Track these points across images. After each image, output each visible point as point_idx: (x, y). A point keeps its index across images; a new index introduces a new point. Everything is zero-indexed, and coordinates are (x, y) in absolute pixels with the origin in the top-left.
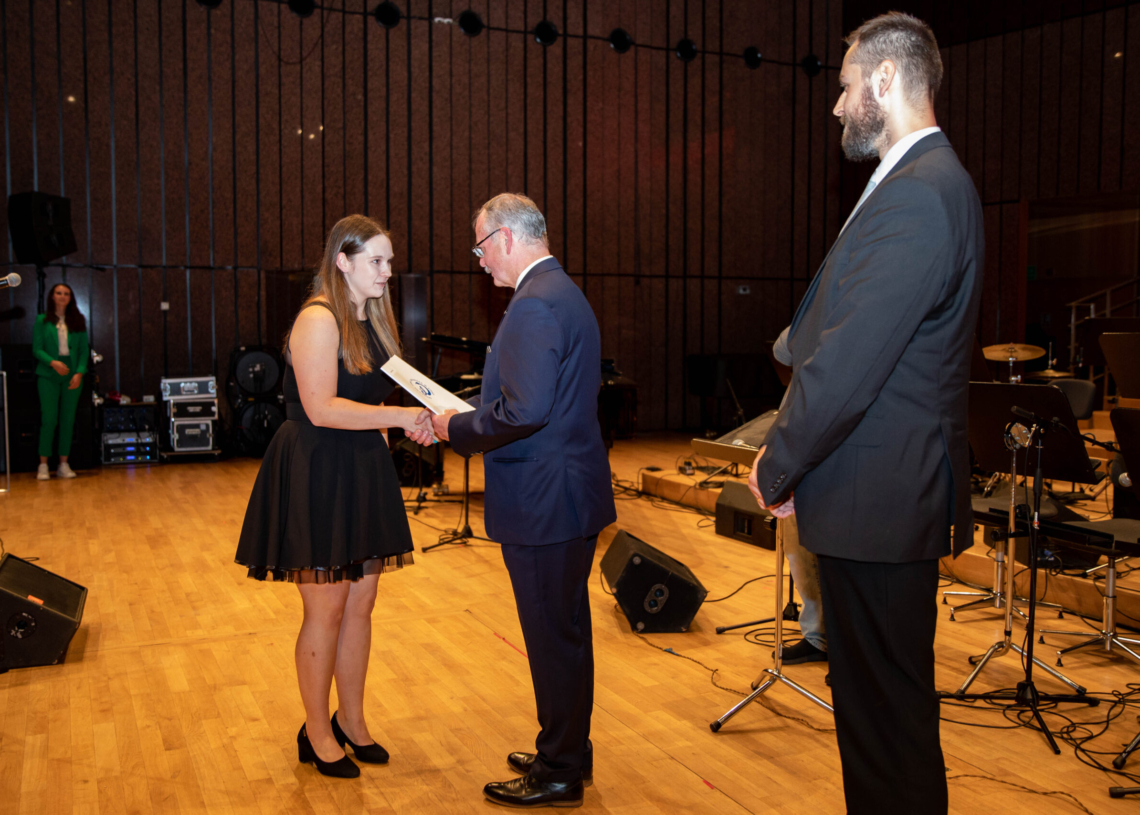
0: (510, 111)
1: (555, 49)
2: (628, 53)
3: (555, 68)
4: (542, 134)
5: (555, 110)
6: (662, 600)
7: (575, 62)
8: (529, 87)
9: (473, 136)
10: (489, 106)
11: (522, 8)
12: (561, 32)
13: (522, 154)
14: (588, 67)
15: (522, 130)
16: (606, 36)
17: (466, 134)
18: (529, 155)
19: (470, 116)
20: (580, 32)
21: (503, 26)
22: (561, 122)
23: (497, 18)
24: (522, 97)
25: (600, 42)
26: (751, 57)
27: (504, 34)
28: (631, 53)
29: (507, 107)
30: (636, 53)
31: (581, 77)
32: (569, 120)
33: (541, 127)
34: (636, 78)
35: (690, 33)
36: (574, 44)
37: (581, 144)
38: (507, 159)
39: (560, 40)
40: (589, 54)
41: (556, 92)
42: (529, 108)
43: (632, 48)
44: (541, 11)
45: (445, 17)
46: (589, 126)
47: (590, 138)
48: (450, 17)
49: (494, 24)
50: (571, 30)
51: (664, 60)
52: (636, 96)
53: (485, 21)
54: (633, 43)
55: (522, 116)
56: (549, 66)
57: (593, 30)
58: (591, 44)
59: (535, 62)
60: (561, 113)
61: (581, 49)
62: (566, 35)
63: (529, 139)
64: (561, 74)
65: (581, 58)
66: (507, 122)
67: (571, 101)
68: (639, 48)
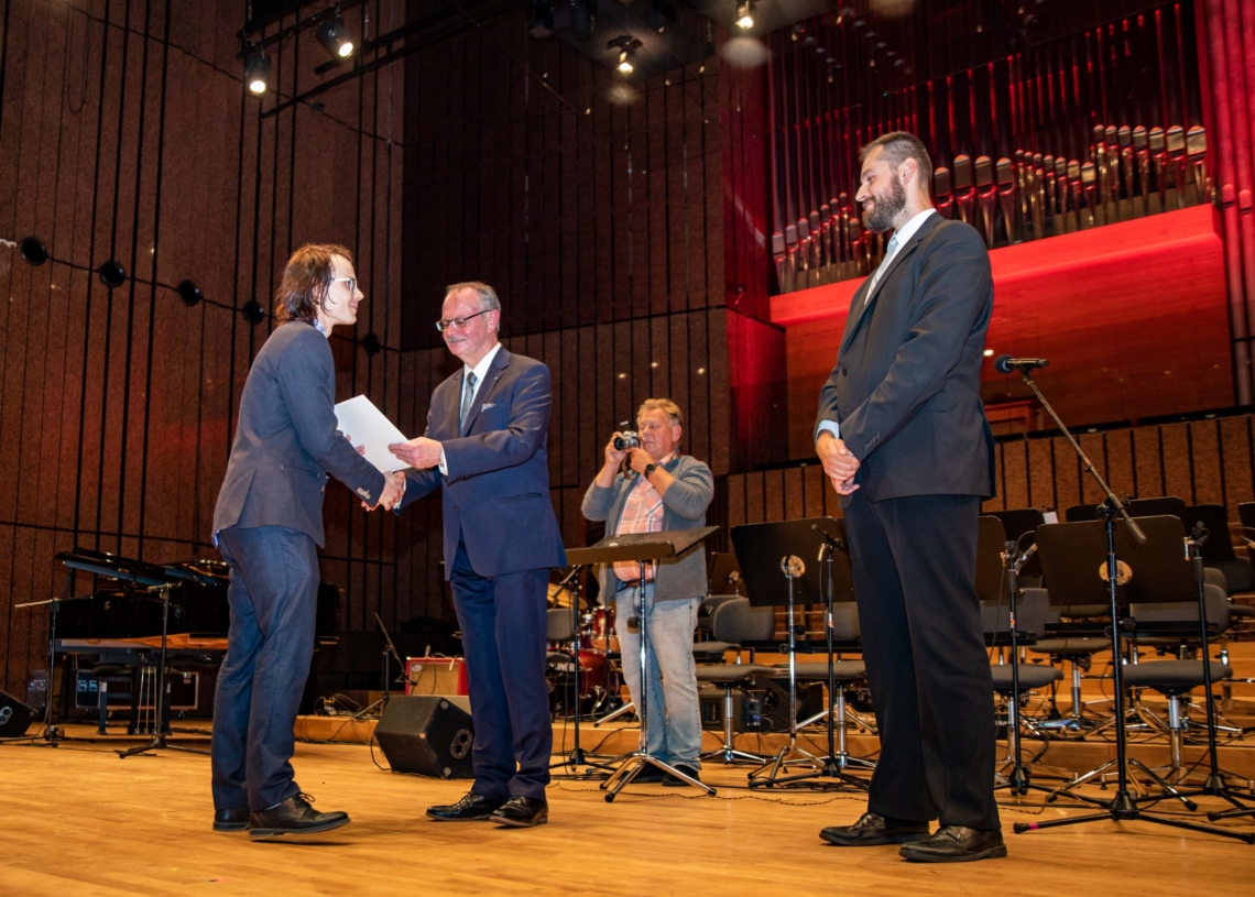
0: (68, 350)
1: (121, 292)
2: (195, 307)
3: (120, 312)
4: (102, 379)
5: (118, 355)
6: (466, 745)
7: (142, 309)
8: (91, 327)
9: (28, 372)
10: (47, 342)
11: (89, 245)
12: (129, 274)
13: (79, 398)
14: (156, 316)
15: (81, 373)
16: (175, 286)
17: (21, 368)
18: (87, 401)
19: (26, 351)
20: (149, 278)
21: (68, 260)
22: (124, 369)
23: (62, 250)
24: (84, 337)
25: (168, 291)
27: (69, 267)
28: (198, 307)
29: (66, 346)
30: (204, 307)
31: (148, 325)
32: (132, 367)
33: (102, 372)
34: (202, 333)
35: (258, 295)
36: (142, 290)
37: (143, 395)
38: (63, 402)
39: (127, 283)
40: (157, 302)
41: (119, 337)
42: (89, 349)
43: (201, 302)
44: (109, 250)
45: (9, 240)
46: (153, 375)
47: (154, 390)
48: (13, 240)
49: (58, 257)
50: (139, 274)
51: (231, 319)
52: (202, 353)
53: (49, 252)
54: (202, 298)
55: (82, 358)
56: (114, 308)
57: (163, 278)
58: (160, 292)
59: (99, 305)
60: (124, 360)
61: (149, 295)
62: (133, 279)
63: (87, 383)
64: (126, 319)
65: (148, 305)
66: (65, 362)
67: (134, 347)
68: (207, 304)
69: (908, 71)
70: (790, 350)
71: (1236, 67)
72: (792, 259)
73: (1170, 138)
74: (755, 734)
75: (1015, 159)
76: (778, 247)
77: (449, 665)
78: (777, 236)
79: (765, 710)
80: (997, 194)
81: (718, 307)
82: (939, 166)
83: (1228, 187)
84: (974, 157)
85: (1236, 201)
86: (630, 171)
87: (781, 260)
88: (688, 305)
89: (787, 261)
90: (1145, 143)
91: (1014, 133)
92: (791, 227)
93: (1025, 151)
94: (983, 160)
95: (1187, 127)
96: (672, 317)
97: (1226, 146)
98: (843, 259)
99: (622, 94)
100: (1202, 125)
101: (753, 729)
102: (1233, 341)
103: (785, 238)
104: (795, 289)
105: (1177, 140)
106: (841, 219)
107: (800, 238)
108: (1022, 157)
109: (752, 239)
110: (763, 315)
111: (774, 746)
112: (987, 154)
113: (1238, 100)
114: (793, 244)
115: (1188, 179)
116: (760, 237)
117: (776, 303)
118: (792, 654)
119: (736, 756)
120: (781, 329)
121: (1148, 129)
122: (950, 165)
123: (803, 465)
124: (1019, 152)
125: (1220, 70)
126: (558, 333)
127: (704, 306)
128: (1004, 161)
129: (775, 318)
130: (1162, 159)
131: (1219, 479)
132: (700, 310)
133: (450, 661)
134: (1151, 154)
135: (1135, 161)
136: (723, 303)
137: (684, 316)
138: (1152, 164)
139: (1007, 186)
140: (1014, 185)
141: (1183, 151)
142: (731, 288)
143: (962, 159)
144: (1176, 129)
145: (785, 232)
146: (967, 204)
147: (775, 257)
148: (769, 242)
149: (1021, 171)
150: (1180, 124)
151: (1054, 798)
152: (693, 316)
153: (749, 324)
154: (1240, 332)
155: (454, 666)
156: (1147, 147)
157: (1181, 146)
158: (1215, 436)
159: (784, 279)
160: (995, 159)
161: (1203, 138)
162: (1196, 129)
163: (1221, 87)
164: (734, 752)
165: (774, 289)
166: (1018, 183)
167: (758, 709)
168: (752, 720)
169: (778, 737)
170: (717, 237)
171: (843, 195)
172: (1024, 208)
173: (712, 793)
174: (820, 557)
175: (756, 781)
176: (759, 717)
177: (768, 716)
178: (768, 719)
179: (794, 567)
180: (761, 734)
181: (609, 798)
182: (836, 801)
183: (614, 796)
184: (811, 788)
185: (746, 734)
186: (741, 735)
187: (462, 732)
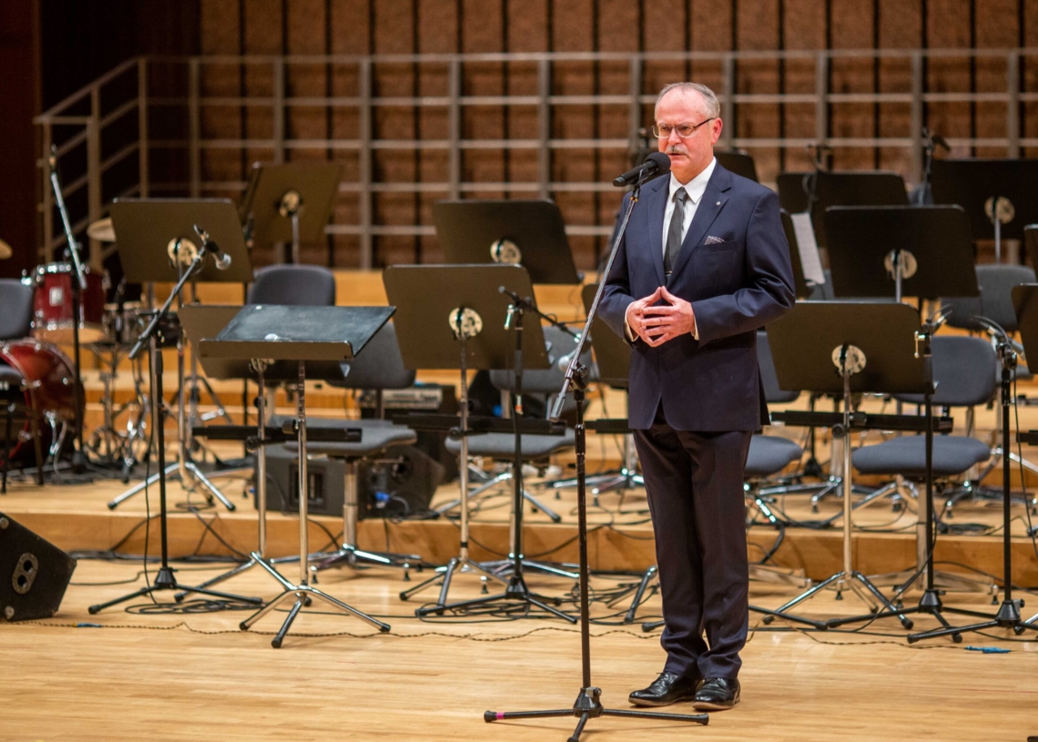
6: (31, 574)
74: (379, 522)
79: (393, 484)
101: (376, 513)
111: (410, 539)
151: (771, 620)
164: (357, 553)
167: (383, 482)
168: (375, 500)
169: (416, 527)
173: (385, 629)
174: (507, 325)
175: (428, 608)
176: (386, 497)
177: (397, 495)
178: (399, 499)
179: (468, 322)
180: (388, 521)
181: (277, 644)
182: (533, 633)
183: (281, 639)
184: (492, 613)
185: (367, 522)
186: (359, 524)
187: (25, 557)
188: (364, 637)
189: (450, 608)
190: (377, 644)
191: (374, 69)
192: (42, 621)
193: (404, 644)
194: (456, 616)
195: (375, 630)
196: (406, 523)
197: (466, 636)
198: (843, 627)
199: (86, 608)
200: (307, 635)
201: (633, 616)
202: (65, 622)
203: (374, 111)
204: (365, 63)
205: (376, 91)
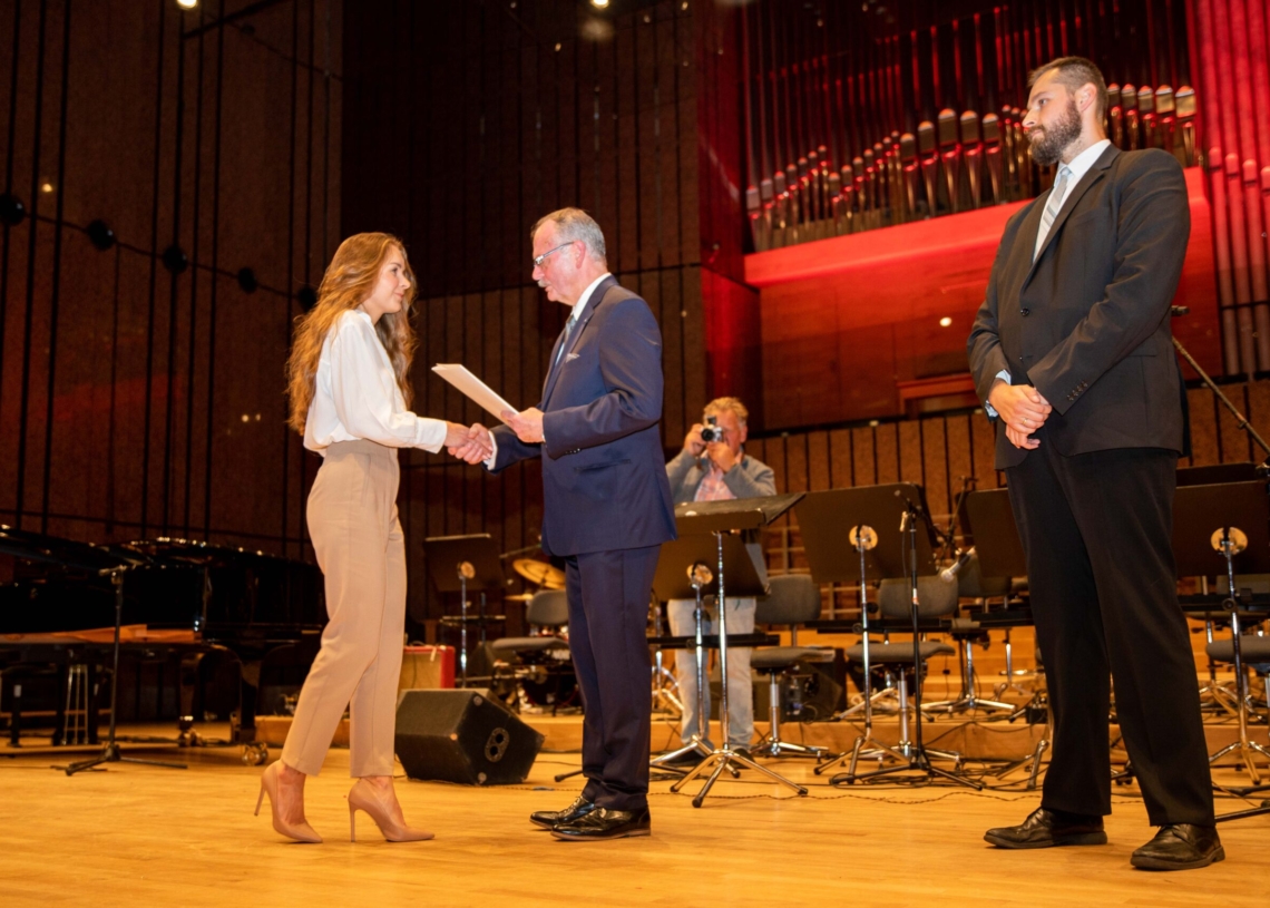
1: (20, 231)
2: (108, 252)
6: (503, 745)
7: (45, 251)
16: (83, 225)
25: (77, 231)
26: (247, 280)
28: (112, 252)
30: (118, 253)
31: (52, 270)
32: (34, 319)
34: (117, 282)
35: (180, 240)
37: (48, 351)
39: (26, 222)
43: (114, 247)
47: (60, 345)
51: (149, 267)
52: (116, 302)
54: (116, 242)
58: (66, 232)
60: (24, 310)
65: (52, 246)
67: (37, 296)
68: (122, 248)
69: (890, 20)
70: (765, 313)
71: (1221, 28)
72: (768, 217)
73: (1159, 100)
74: (796, 724)
75: (1002, 116)
76: (753, 202)
77: (429, 655)
78: (752, 191)
79: (805, 697)
80: (983, 151)
81: (693, 265)
82: (922, 120)
83: (1215, 151)
84: (959, 113)
85: (1223, 166)
86: (597, 116)
87: (755, 216)
88: (660, 263)
89: (762, 218)
90: (1133, 102)
91: (1001, 88)
92: (767, 182)
93: (1012, 107)
94: (969, 116)
95: (1176, 89)
96: (643, 275)
97: (1213, 108)
98: (822, 217)
99: (597, 30)
100: (1190, 85)
101: (793, 718)
102: (1221, 309)
103: (760, 193)
104: (771, 247)
105: (1166, 101)
106: (820, 175)
107: (776, 193)
108: (1009, 114)
109: (726, 192)
110: (737, 275)
112: (974, 109)
113: (1224, 63)
114: (768, 200)
115: (1177, 141)
116: (734, 192)
117: (751, 262)
118: (865, 634)
119: (784, 749)
120: (755, 290)
121: (1138, 89)
122: (935, 120)
123: (785, 434)
124: (1006, 109)
125: (1207, 32)
126: (517, 291)
127: (677, 263)
128: (990, 118)
129: (751, 278)
130: (1151, 120)
131: (1216, 449)
132: (673, 268)
133: (431, 650)
134: (1140, 115)
135: (1125, 121)
136: (698, 260)
137: (656, 274)
138: (1141, 125)
139: (994, 144)
140: (1000, 144)
141: (1172, 114)
142: (706, 245)
143: (947, 114)
144: (1165, 90)
145: (760, 187)
146: (952, 161)
147: (750, 214)
148: (743, 197)
149: (1008, 129)
150: (1170, 84)
152: (666, 274)
153: (724, 284)
154: (1227, 300)
155: (437, 656)
156: (1136, 107)
157: (1170, 107)
158: (1212, 406)
159: (760, 237)
160: (981, 115)
161: (1192, 101)
162: (1185, 91)
163: (1208, 49)
164: (782, 744)
165: (749, 247)
166: (1004, 141)
167: (798, 696)
168: (792, 708)
169: (824, 728)
170: (691, 190)
171: (822, 149)
172: (1012, 168)
173: (803, 793)
174: (902, 527)
175: (839, 777)
176: (800, 706)
177: (809, 704)
178: (810, 707)
179: (865, 538)
180: (803, 724)
181: (697, 804)
182: (948, 797)
183: (701, 799)
184: (897, 783)
185: (787, 724)
186: (781, 726)
187: (498, 731)
188: (784, 799)
189: (860, 777)
190: (798, 804)
191: (790, 535)
192: (514, 786)
193: (820, 806)
194: (864, 784)
195: (794, 793)
196: (815, 724)
197: (881, 799)
198: (1253, 794)
199: (552, 778)
200: (729, 798)
201: (1035, 783)
202: (533, 787)
203: (790, 554)
204: (784, 530)
205: (790, 544)
